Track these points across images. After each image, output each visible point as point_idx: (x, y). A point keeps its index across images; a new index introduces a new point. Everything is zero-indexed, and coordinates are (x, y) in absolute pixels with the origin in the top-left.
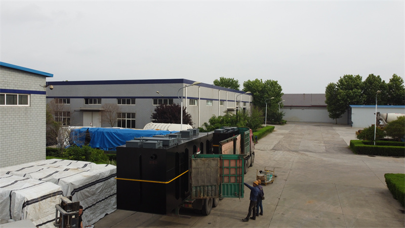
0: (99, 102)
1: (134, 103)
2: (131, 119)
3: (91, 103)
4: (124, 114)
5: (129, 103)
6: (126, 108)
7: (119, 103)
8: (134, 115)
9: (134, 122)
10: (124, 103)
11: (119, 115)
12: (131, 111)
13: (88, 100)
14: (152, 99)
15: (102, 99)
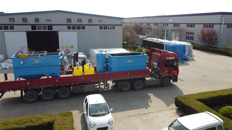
0: (179, 26)
1: (194, 27)
2: (192, 36)
3: (176, 26)
4: (189, 33)
5: (192, 27)
6: (190, 29)
7: (188, 27)
8: (193, 33)
9: (193, 37)
10: (190, 27)
11: (187, 33)
12: (192, 32)
13: (175, 25)
14: (203, 25)
15: (181, 24)
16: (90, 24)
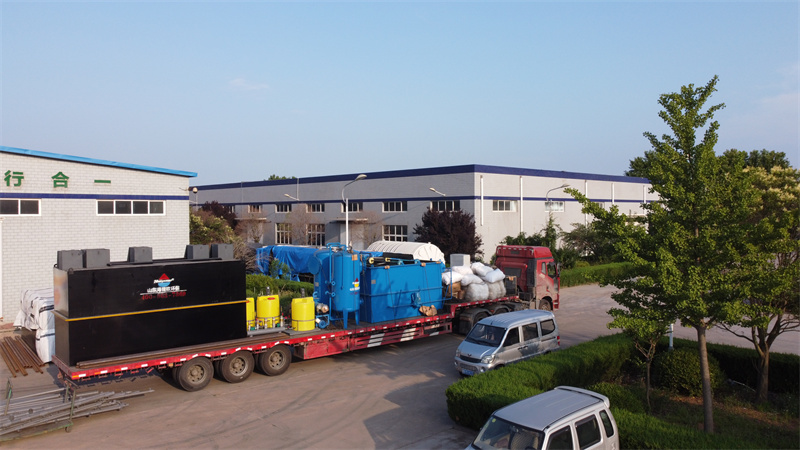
0: (361, 209)
1: (405, 208)
2: (402, 236)
3: (350, 210)
4: (392, 227)
5: (398, 209)
7: (386, 208)
8: (405, 228)
9: (405, 240)
10: (392, 209)
12: (402, 224)
14: (429, 201)
15: (364, 203)
16: (60, 191)
